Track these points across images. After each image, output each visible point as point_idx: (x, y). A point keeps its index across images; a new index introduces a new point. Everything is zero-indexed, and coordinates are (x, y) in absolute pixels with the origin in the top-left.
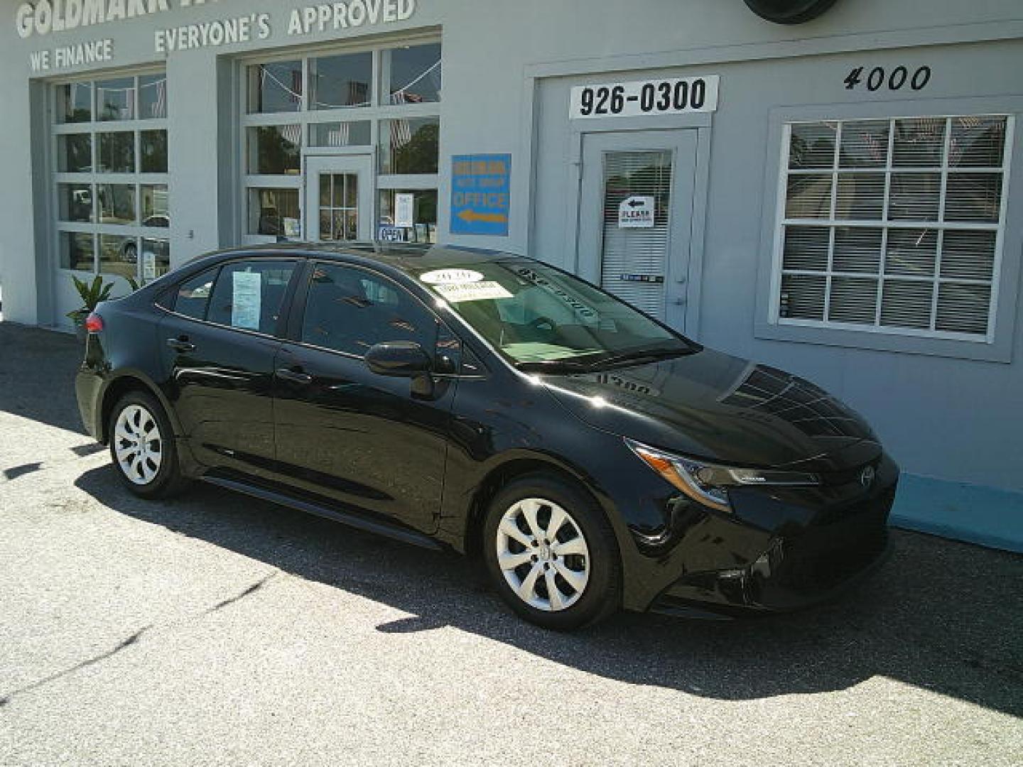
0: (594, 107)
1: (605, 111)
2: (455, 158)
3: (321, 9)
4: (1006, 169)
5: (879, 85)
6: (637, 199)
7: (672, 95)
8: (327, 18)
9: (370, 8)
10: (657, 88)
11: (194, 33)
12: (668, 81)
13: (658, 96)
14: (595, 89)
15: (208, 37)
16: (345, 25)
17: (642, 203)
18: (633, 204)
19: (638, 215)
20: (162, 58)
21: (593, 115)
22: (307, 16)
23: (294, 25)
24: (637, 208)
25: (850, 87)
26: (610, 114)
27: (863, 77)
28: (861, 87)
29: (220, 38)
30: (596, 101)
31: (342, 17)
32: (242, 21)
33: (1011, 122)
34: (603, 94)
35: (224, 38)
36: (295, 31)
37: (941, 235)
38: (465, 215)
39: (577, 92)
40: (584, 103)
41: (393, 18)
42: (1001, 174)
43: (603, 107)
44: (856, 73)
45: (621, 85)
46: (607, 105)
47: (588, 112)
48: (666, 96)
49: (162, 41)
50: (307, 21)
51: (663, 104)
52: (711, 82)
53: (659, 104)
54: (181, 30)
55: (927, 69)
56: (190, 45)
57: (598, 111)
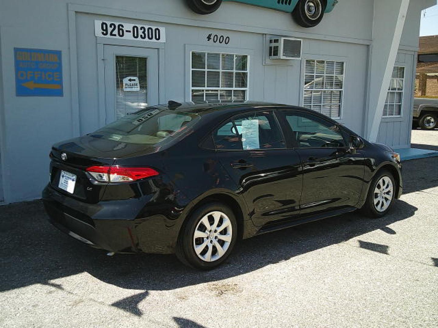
0: (109, 33)
1: (115, 35)
2: (17, 50)
4: (248, 71)
5: (217, 41)
6: (132, 78)
7: (146, 32)
10: (139, 28)
12: (144, 26)
13: (140, 32)
14: (109, 24)
17: (135, 80)
18: (130, 80)
19: (133, 85)
21: (108, 36)
24: (133, 82)
25: (209, 40)
26: (118, 37)
27: (212, 37)
28: (211, 40)
30: (110, 30)
33: (249, 57)
34: (113, 26)
37: (233, 91)
39: (98, 24)
40: (103, 29)
42: (247, 73)
43: (114, 33)
44: (210, 35)
45: (122, 24)
46: (116, 32)
47: (106, 34)
48: (144, 32)
51: (143, 36)
52: (163, 30)
53: (141, 36)
55: (228, 37)
57: (111, 34)
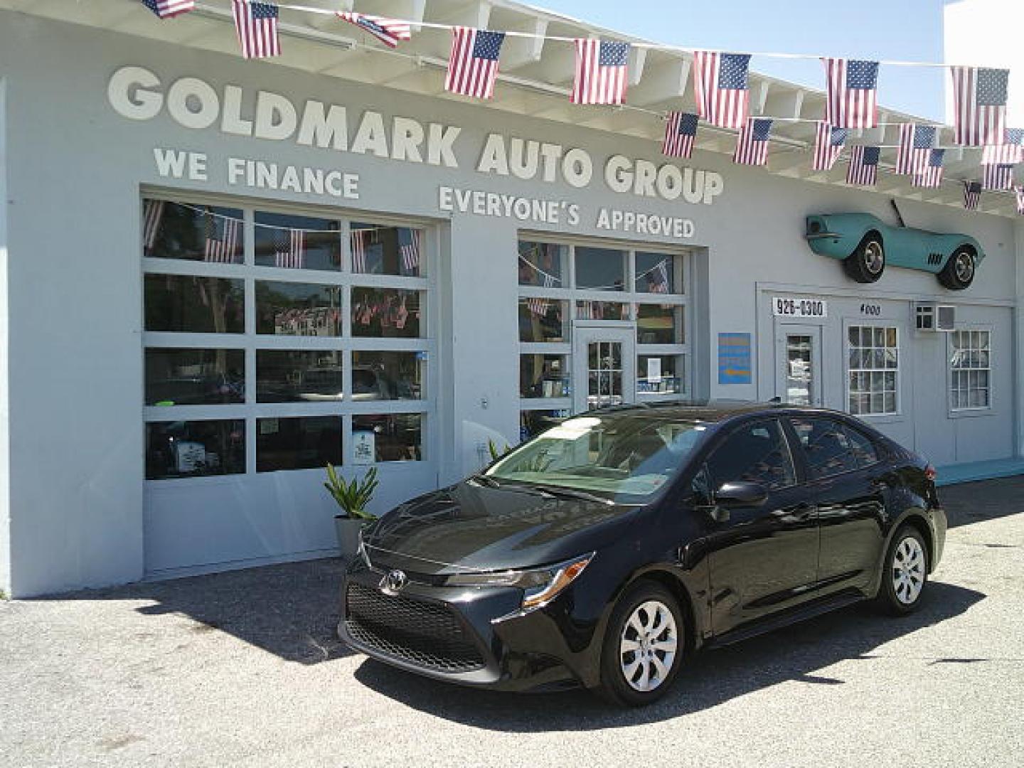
1: (788, 313)
2: (721, 335)
3: (627, 215)
4: (897, 347)
8: (632, 222)
9: (664, 224)
11: (494, 201)
12: (810, 300)
13: (807, 309)
14: (783, 300)
15: (513, 207)
16: (645, 230)
20: (446, 216)
22: (614, 217)
23: (603, 220)
26: (790, 314)
29: (528, 213)
30: (784, 307)
31: (643, 225)
32: (551, 204)
33: (897, 330)
34: (786, 304)
35: (531, 214)
36: (603, 226)
37: (884, 373)
38: (727, 372)
39: (775, 300)
40: (779, 307)
41: (680, 235)
42: (897, 350)
45: (793, 300)
46: (788, 310)
47: (782, 312)
49: (449, 199)
50: (615, 221)
51: (809, 312)
53: (807, 313)
54: (477, 195)
56: (490, 212)
57: (786, 313)
